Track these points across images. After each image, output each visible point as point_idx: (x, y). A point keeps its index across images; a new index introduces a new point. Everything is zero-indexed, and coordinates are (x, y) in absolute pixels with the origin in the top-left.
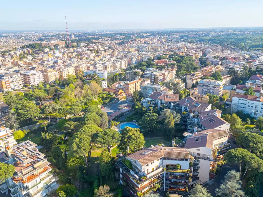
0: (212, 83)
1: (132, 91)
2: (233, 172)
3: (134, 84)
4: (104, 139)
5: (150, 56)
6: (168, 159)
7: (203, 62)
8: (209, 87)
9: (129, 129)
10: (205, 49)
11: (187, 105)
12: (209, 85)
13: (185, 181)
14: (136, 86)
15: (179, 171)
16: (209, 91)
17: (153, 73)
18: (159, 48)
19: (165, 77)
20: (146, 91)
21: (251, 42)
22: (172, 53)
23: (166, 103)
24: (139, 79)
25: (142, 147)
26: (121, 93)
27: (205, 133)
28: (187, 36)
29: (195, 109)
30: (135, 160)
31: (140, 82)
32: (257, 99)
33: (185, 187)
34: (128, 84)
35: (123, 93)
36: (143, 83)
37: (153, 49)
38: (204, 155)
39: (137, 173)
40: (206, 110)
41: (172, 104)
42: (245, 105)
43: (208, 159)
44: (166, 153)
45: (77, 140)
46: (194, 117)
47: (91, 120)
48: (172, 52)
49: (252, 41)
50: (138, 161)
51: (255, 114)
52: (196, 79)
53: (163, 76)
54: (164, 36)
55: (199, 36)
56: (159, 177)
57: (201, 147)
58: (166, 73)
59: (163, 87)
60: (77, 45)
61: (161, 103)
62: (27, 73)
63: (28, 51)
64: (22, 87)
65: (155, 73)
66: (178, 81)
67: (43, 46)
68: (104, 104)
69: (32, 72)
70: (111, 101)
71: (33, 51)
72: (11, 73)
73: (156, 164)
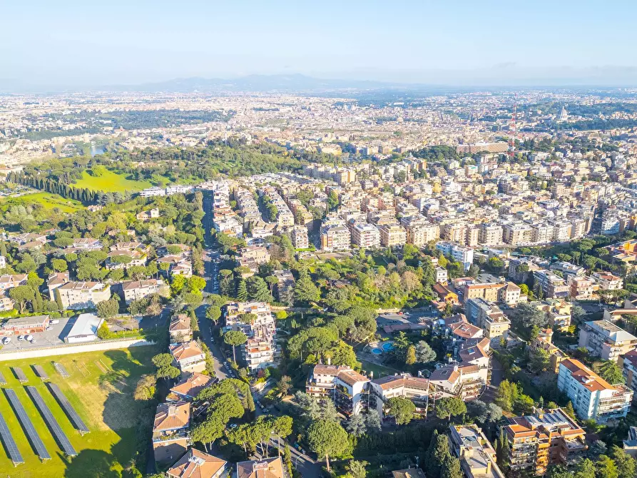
3: (482, 289)
14: (485, 293)
19: (578, 290)
31: (499, 288)
32: (583, 380)
34: (468, 288)
44: (341, 374)
59: (495, 312)
60: (528, 156)
61: (450, 333)
62: (359, 229)
63: (421, 165)
64: (347, 248)
65: (553, 278)
66: (561, 307)
67: (458, 151)
68: (406, 308)
69: (366, 229)
70: (419, 306)
71: (429, 166)
72: (339, 226)
73: (329, 378)
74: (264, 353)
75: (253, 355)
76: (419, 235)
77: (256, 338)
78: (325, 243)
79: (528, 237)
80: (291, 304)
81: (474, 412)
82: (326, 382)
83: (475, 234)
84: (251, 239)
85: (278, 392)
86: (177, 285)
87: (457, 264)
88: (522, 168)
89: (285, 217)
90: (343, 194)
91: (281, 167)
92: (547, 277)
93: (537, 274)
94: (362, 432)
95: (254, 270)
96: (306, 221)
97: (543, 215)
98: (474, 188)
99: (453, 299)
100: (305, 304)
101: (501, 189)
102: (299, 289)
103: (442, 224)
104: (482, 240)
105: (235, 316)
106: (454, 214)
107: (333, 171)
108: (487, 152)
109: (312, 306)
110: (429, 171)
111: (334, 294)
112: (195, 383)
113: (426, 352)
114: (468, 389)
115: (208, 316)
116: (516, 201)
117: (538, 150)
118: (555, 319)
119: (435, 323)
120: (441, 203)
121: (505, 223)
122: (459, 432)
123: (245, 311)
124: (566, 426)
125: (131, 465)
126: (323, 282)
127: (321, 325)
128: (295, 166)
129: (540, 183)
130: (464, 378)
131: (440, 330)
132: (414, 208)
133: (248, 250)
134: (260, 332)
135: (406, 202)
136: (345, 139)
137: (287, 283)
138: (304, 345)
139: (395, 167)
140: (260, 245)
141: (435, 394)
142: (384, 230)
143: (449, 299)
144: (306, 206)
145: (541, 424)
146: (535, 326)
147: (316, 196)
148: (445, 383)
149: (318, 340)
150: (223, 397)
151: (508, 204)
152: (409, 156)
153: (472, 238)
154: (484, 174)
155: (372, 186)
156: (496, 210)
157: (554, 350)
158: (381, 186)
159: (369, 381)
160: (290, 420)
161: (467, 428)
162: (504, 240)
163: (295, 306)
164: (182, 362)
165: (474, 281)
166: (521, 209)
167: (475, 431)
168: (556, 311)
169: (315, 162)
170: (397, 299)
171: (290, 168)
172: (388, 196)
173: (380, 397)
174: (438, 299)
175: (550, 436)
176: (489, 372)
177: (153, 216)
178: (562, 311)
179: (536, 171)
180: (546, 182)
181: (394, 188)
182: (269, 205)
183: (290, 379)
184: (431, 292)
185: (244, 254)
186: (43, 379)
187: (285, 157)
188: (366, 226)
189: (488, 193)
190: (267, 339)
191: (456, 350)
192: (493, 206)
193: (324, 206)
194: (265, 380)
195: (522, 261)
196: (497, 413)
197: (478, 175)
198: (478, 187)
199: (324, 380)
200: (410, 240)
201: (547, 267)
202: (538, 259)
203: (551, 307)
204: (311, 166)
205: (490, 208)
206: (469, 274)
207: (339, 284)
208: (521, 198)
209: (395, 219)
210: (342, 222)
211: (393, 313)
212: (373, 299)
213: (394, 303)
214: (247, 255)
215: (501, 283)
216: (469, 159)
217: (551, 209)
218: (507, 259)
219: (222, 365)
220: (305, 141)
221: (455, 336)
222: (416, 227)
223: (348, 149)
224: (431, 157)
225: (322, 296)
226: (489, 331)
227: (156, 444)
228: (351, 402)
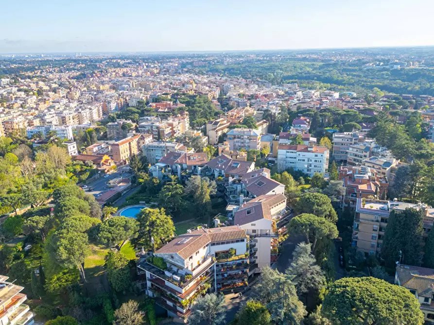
0: (246, 133)
1: (124, 155)
2: (302, 245)
3: (128, 143)
4: (112, 232)
5: (141, 97)
6: (218, 244)
7: (225, 104)
8: (243, 139)
9: (150, 212)
10: (223, 84)
11: (222, 166)
12: (243, 136)
13: (243, 271)
14: (130, 147)
15: (233, 258)
16: (242, 145)
17: (154, 124)
18: (151, 84)
19: (174, 129)
20: (152, 152)
21: (281, 71)
22: (176, 91)
23: (189, 167)
24: (134, 135)
25: (173, 236)
26: (106, 161)
27: (257, 201)
28: (191, 63)
29: (233, 172)
30: (171, 253)
31: (137, 139)
32: (309, 149)
33: (243, 280)
34: (118, 145)
35: (110, 161)
36: (141, 142)
37: (141, 85)
38: (261, 230)
39: (175, 273)
40: (249, 171)
41: (200, 168)
42: (295, 159)
43: (267, 235)
44: (213, 236)
45: (64, 242)
46: (234, 182)
47: (73, 208)
48: (175, 89)
49: (283, 70)
50: (176, 254)
51: (308, 170)
52: (222, 129)
53: (171, 127)
54: (154, 63)
55: (209, 63)
56: (207, 273)
57: (256, 220)
58: (175, 123)
59: (179, 145)
73: (203, 253)
82: (199, 264)
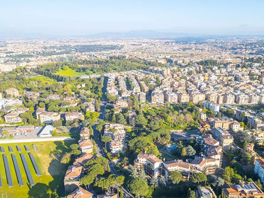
11: (208, 149)
14: (223, 125)
34: (215, 122)
60: (250, 65)
61: (204, 143)
62: (168, 95)
63: (200, 68)
64: (162, 103)
65: (257, 120)
66: (259, 133)
67: (217, 63)
68: (185, 130)
69: (171, 94)
70: (192, 130)
71: (204, 68)
72: (159, 93)
73: (144, 160)
74: (118, 146)
75: (113, 147)
76: (195, 98)
77: (115, 140)
78: (153, 100)
79: (247, 101)
80: (134, 125)
81: (210, 180)
82: (143, 161)
83: (221, 98)
84: (121, 97)
85: (122, 164)
86: (87, 115)
87: (212, 111)
88: (247, 70)
89: (136, 88)
90: (163, 79)
91: (139, 68)
92: (254, 119)
93: (249, 118)
94: (156, 186)
95: (120, 110)
96: (146, 91)
97: (255, 91)
98: (223, 78)
99: (208, 127)
100: (140, 126)
101: (236, 79)
102: (137, 119)
103: (206, 93)
104: (225, 101)
105: (108, 130)
106: (213, 89)
107: (160, 70)
108: (231, 63)
109: (143, 127)
110: (203, 71)
111: (153, 122)
112: (86, 158)
113: (191, 151)
114: (209, 169)
115: (97, 129)
116: (242, 84)
117: (255, 62)
118: (256, 139)
119: (197, 137)
120: (207, 84)
121: (236, 94)
122: (202, 190)
123: (113, 127)
124: (255, 191)
125: (55, 191)
126: (149, 117)
127: (145, 136)
128: (145, 68)
129: (255, 77)
130: (207, 164)
131: (199, 141)
132: (194, 86)
133: (119, 102)
134: (117, 137)
135: (191, 84)
136: (168, 57)
137: (133, 116)
138: (135, 144)
139: (188, 69)
140: (125, 100)
141: (193, 170)
142: (179, 95)
143: (206, 127)
144: (146, 84)
145: (243, 189)
146: (246, 142)
147: (151, 80)
148: (198, 166)
149: (142, 142)
150: (96, 165)
151: (238, 86)
152: (195, 64)
153: (220, 100)
154: (229, 73)
155: (177, 76)
156: (233, 88)
157: (254, 154)
158: (181, 76)
159: (163, 162)
160: (123, 178)
161: (206, 188)
162: (235, 102)
163: (136, 126)
164: (83, 148)
165: (218, 120)
166: (244, 88)
167: (210, 190)
168: (257, 135)
169: (153, 66)
170: (182, 126)
171: (142, 68)
172: (183, 81)
173: (167, 170)
174: (201, 127)
175: (247, 195)
176: (220, 162)
177: (83, 86)
178: (259, 135)
179: (254, 72)
180: (257, 77)
181: (186, 77)
182: (130, 83)
183: (128, 159)
184: (198, 123)
185: (117, 103)
186: (28, 152)
187: (141, 64)
188: (171, 93)
189: (229, 80)
190: (120, 141)
191: (205, 151)
192: (231, 86)
193: (154, 84)
194: (118, 158)
195: (242, 111)
196: (221, 182)
197: (226, 73)
198: (225, 78)
199: (142, 160)
200: (191, 100)
201: (254, 115)
202: (250, 111)
203: (254, 133)
204: (151, 68)
205: (230, 87)
206: (217, 116)
207: (156, 118)
208: (245, 83)
209: (185, 91)
210: (161, 91)
211: (179, 132)
212: (170, 125)
213: (180, 128)
214: (118, 104)
215: (231, 121)
216: (222, 66)
217: (259, 89)
218: (235, 110)
219: (101, 150)
220: (151, 58)
221: (206, 144)
222: (194, 94)
223: (169, 61)
224: (205, 65)
225: (148, 123)
226: (223, 143)
227: (65, 183)
228: (153, 171)
